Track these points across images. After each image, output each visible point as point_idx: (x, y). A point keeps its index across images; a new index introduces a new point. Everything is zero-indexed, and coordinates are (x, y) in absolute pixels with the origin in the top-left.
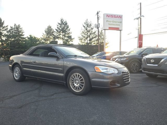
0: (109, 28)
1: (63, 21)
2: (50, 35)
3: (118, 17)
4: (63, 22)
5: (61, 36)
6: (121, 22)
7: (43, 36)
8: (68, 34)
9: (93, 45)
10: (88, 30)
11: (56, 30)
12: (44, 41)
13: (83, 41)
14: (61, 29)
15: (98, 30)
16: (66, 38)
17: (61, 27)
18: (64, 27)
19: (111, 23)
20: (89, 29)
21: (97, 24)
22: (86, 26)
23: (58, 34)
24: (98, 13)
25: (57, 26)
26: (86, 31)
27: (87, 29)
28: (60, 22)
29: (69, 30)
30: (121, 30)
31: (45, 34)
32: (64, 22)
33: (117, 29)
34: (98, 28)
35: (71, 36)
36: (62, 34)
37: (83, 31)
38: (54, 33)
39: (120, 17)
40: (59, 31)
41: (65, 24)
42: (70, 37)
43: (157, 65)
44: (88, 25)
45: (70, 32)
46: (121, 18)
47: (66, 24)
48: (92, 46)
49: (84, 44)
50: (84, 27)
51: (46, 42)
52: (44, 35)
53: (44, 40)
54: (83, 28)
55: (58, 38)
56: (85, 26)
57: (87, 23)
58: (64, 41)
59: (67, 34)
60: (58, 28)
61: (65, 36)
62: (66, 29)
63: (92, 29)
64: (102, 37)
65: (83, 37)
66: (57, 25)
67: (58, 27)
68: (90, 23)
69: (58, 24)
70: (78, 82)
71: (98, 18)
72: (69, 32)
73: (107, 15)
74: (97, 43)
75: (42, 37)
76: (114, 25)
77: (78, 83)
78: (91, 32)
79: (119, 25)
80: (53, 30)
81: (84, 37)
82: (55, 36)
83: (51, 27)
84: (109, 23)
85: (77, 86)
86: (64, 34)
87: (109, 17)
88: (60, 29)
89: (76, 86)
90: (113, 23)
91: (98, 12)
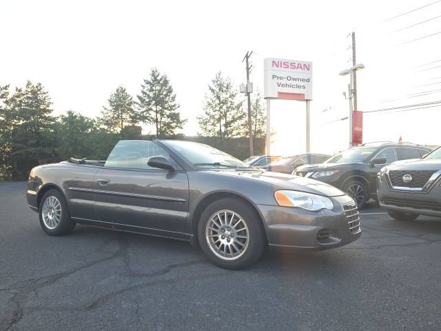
0: (280, 94)
1: (156, 74)
2: (123, 111)
3: (301, 67)
4: (159, 78)
5: (153, 114)
6: (308, 80)
7: (103, 112)
8: (171, 108)
9: (234, 137)
10: (222, 99)
11: (138, 97)
12: (106, 127)
13: (209, 127)
14: (151, 94)
15: (249, 99)
16: (165, 120)
17: (151, 90)
18: (159, 91)
19: (284, 82)
20: (223, 96)
21: (245, 83)
22: (217, 90)
23: (144, 109)
24: (247, 57)
25: (142, 88)
26: (217, 101)
27: (218, 98)
28: (150, 79)
29: (173, 99)
30: (309, 100)
31: (111, 108)
32: (161, 79)
33: (299, 97)
34: (248, 94)
35: (178, 114)
36: (154, 108)
37: (210, 101)
38: (132, 107)
39: (307, 67)
40: (147, 100)
41: (161, 82)
42: (175, 117)
43: (420, 189)
44: (221, 87)
45: (175, 105)
46: (308, 69)
47: (166, 82)
48: (233, 139)
49: (211, 135)
50: (213, 91)
51: (112, 130)
52: (105, 111)
53: (107, 123)
54: (210, 93)
55: (144, 118)
56: (214, 88)
57: (219, 82)
58: (159, 127)
59: (166, 109)
60: (143, 93)
61: (162, 115)
62: (166, 95)
63: (232, 96)
64: (259, 117)
65: (208, 117)
66: (142, 86)
67: (145, 90)
68: (226, 82)
69: (144, 83)
70: (229, 233)
71: (248, 69)
72: (172, 104)
73: (274, 62)
74: (247, 133)
75: (101, 116)
76: (291, 86)
77: (232, 236)
78: (229, 104)
79: (304, 87)
80: (131, 99)
81: (213, 117)
82: (137, 115)
83: (124, 91)
84: (279, 81)
85: (229, 244)
86: (159, 108)
87: (278, 66)
88: (148, 96)
89: (227, 246)
90: (289, 83)
91: (247, 55)
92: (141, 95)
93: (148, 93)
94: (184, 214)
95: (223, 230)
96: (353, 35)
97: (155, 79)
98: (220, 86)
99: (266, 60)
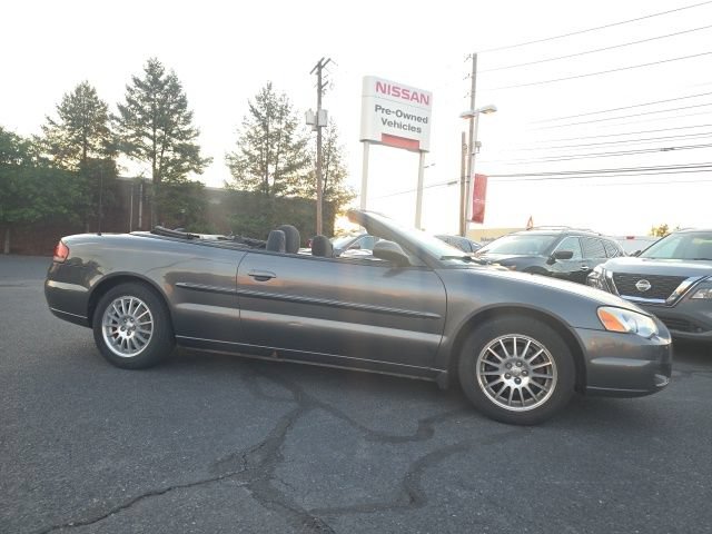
0: (384, 135)
1: (158, 71)
2: (87, 130)
3: (417, 99)
4: (162, 79)
5: (148, 142)
6: (426, 120)
7: (45, 128)
8: (183, 135)
9: (290, 196)
10: (271, 130)
11: (121, 108)
12: (51, 157)
13: (249, 176)
14: (147, 107)
15: (319, 137)
16: (169, 154)
17: (148, 99)
18: (162, 102)
19: (392, 118)
20: (274, 126)
21: (315, 110)
22: (264, 114)
23: (132, 132)
24: (320, 66)
25: (128, 93)
26: (263, 133)
27: (265, 127)
28: (143, 77)
29: (187, 119)
30: (425, 151)
31: (61, 122)
32: (166, 82)
33: (412, 145)
34: (318, 128)
35: (198, 148)
36: (151, 132)
37: (252, 132)
38: (108, 125)
39: (425, 99)
40: (139, 116)
41: (166, 87)
42: (190, 152)
43: (663, 301)
44: (269, 110)
45: (190, 131)
46: (427, 103)
47: (175, 88)
48: (288, 200)
49: (251, 188)
50: (257, 114)
51: (65, 164)
52: (51, 127)
53: (55, 150)
54: (253, 120)
55: (130, 149)
56: (259, 110)
57: (267, 102)
58: (157, 166)
59: (175, 136)
60: (130, 101)
61: (166, 145)
62: (174, 112)
63: (289, 126)
64: (331, 168)
65: (247, 157)
66: (129, 89)
67: (134, 97)
68: (280, 103)
69: (132, 85)
71: (320, 87)
72: (186, 128)
73: (378, 84)
74: (312, 192)
75: (43, 136)
76: (400, 126)
77: (524, 374)
78: (283, 140)
79: (419, 130)
80: (105, 110)
81: (253, 158)
82: (116, 140)
83: (93, 92)
84: (385, 116)
86: (159, 132)
87: (384, 92)
88: (141, 110)
90: (398, 120)
91: (320, 63)
92: (125, 104)
93: (140, 103)
94: (436, 339)
95: (509, 365)
96: (475, 58)
97: (155, 81)
98: (270, 108)
99: (366, 80)
